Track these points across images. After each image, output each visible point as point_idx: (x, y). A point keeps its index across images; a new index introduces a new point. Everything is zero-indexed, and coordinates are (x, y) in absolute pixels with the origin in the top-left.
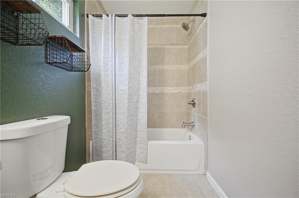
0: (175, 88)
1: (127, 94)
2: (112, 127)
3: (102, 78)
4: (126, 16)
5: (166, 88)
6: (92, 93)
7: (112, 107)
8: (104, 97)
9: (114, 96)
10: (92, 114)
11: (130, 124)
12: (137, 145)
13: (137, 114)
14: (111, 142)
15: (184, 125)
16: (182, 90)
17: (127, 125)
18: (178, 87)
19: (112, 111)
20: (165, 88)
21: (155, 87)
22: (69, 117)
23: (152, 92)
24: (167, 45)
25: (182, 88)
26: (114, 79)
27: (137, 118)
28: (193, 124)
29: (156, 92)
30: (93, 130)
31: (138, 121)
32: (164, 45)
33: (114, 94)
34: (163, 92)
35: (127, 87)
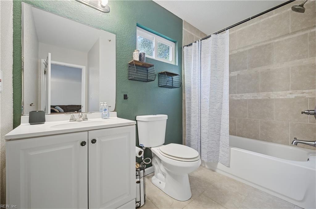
0: (290, 92)
1: (209, 101)
2: (197, 127)
3: (192, 90)
4: (210, 37)
5: (274, 92)
6: (186, 101)
7: (198, 112)
8: (193, 105)
9: (200, 103)
10: (186, 116)
11: (211, 127)
12: (220, 148)
13: (220, 119)
14: (197, 139)
15: (295, 141)
16: (304, 95)
17: (209, 128)
18: (295, 91)
19: (198, 115)
20: (272, 92)
21: (257, 92)
22: (167, 115)
23: (253, 98)
24: (275, 39)
25: (304, 91)
26: (199, 90)
27: (221, 123)
28: (314, 143)
29: (259, 98)
30: (187, 128)
31: (221, 126)
32: (270, 40)
33: (200, 101)
34: (269, 98)
35: (209, 96)
